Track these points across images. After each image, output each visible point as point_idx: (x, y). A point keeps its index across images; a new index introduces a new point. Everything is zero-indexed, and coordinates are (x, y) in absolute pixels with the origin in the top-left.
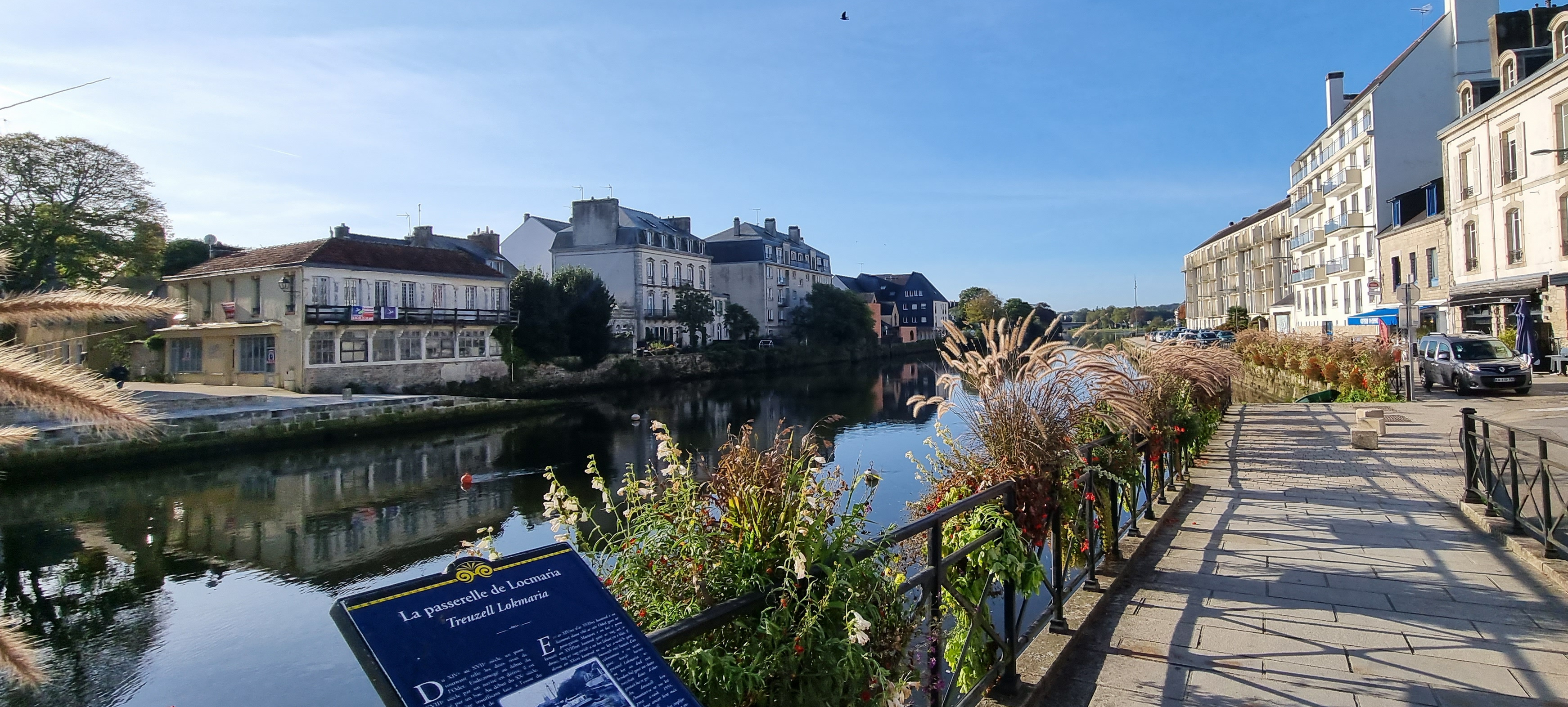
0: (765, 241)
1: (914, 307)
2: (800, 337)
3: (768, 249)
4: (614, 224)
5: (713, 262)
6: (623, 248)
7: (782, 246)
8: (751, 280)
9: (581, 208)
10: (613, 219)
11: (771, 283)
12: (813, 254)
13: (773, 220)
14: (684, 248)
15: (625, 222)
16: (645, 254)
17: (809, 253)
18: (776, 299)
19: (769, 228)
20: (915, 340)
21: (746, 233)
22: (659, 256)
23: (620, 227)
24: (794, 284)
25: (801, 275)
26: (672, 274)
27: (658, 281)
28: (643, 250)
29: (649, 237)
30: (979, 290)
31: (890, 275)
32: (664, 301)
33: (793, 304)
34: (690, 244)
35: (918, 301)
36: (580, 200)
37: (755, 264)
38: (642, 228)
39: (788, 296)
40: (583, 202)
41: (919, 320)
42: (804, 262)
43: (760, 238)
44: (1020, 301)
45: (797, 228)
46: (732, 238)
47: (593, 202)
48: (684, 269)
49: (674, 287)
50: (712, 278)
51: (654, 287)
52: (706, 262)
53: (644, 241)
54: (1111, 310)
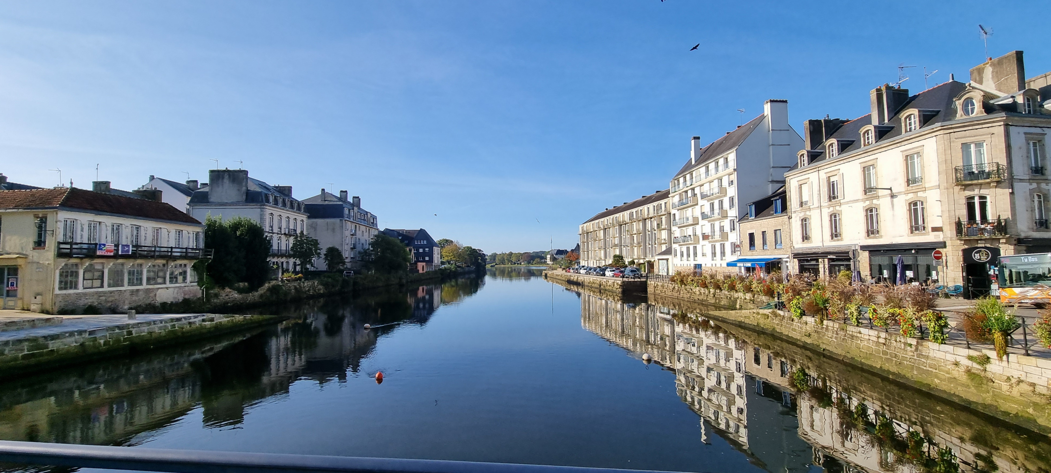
0: (344, 205)
1: (421, 250)
2: (369, 269)
3: (346, 211)
4: (244, 188)
5: (309, 217)
6: (252, 206)
7: (353, 209)
8: (333, 230)
9: (216, 176)
10: (244, 184)
11: (347, 233)
12: (369, 215)
13: (346, 192)
14: (292, 207)
15: (253, 187)
16: (269, 210)
17: (367, 214)
18: (349, 244)
19: (342, 197)
20: (424, 271)
21: (329, 199)
22: (277, 212)
23: (248, 190)
24: (359, 233)
25: (363, 228)
26: (284, 225)
27: (276, 230)
28: (267, 207)
29: (271, 199)
30: (447, 241)
31: (404, 230)
32: (279, 243)
33: (359, 248)
34: (296, 205)
35: (423, 247)
36: (216, 169)
37: (338, 220)
38: (266, 192)
39: (356, 241)
40: (218, 171)
41: (424, 258)
42: (364, 220)
43: (341, 203)
44: (471, 248)
45: (358, 197)
46: (319, 202)
47: (227, 171)
48: (292, 222)
49: (285, 234)
50: (307, 229)
51: (273, 233)
52: (304, 217)
53: (268, 201)
54: (511, 254)
